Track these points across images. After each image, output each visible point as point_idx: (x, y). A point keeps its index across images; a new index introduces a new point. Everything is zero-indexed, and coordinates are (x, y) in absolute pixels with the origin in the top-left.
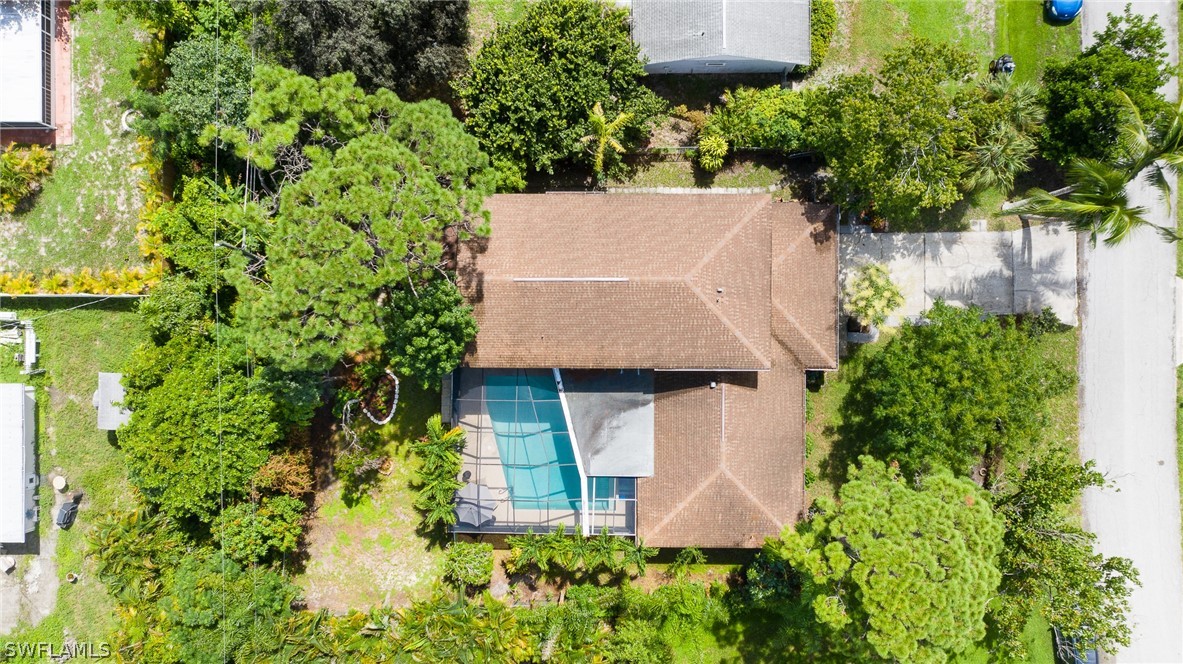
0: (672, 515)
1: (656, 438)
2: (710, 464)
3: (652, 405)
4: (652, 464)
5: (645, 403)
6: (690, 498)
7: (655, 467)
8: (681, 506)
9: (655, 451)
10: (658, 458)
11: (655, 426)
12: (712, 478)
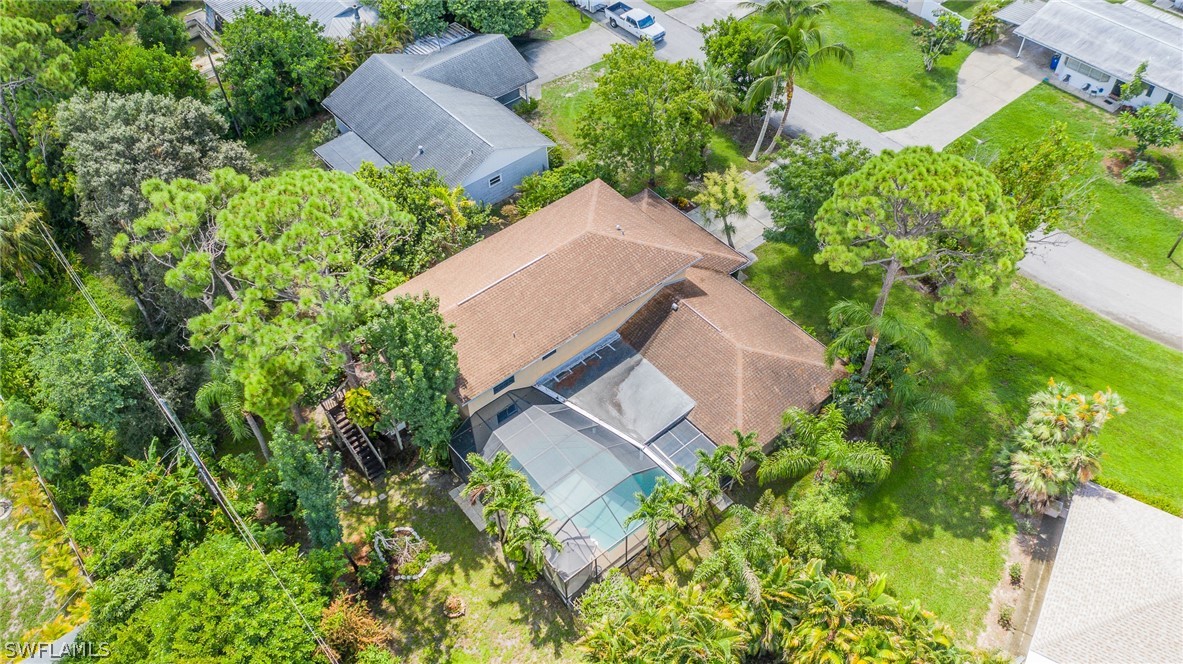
0: (740, 414)
1: (671, 378)
2: (728, 354)
3: (645, 361)
4: (686, 397)
5: (638, 363)
6: (740, 389)
7: (691, 396)
8: (739, 401)
9: (680, 387)
10: (686, 389)
11: (662, 371)
12: (740, 361)
